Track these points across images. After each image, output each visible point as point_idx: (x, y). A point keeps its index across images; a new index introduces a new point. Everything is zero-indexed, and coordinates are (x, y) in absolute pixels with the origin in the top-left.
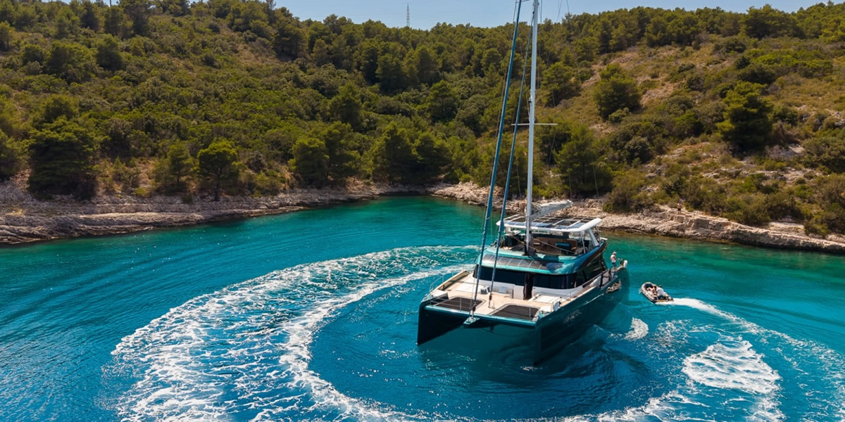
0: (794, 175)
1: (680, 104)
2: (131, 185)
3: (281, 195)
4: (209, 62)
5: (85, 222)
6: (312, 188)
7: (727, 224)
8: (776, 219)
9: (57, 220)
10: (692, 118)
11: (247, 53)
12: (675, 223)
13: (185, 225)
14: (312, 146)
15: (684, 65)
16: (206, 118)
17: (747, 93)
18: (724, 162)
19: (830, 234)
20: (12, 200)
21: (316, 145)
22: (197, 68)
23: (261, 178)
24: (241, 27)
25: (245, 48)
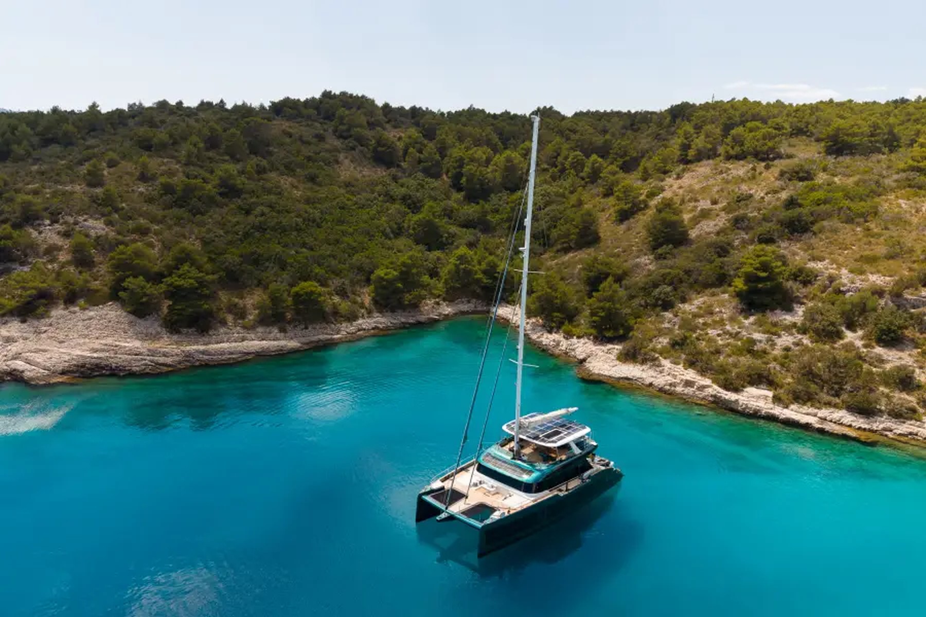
0: (786, 340)
1: (716, 248)
2: (241, 314)
3: (360, 321)
4: (312, 179)
5: (203, 353)
6: (387, 311)
7: (708, 386)
8: (752, 384)
9: (184, 352)
10: (718, 269)
11: (347, 162)
12: (670, 379)
13: (279, 354)
14: (386, 277)
15: (743, 194)
16: (304, 245)
17: (760, 256)
18: (732, 319)
19: (793, 403)
20: (151, 334)
21: (390, 276)
22: (301, 186)
23: (344, 306)
24: (345, 134)
25: (346, 158)
